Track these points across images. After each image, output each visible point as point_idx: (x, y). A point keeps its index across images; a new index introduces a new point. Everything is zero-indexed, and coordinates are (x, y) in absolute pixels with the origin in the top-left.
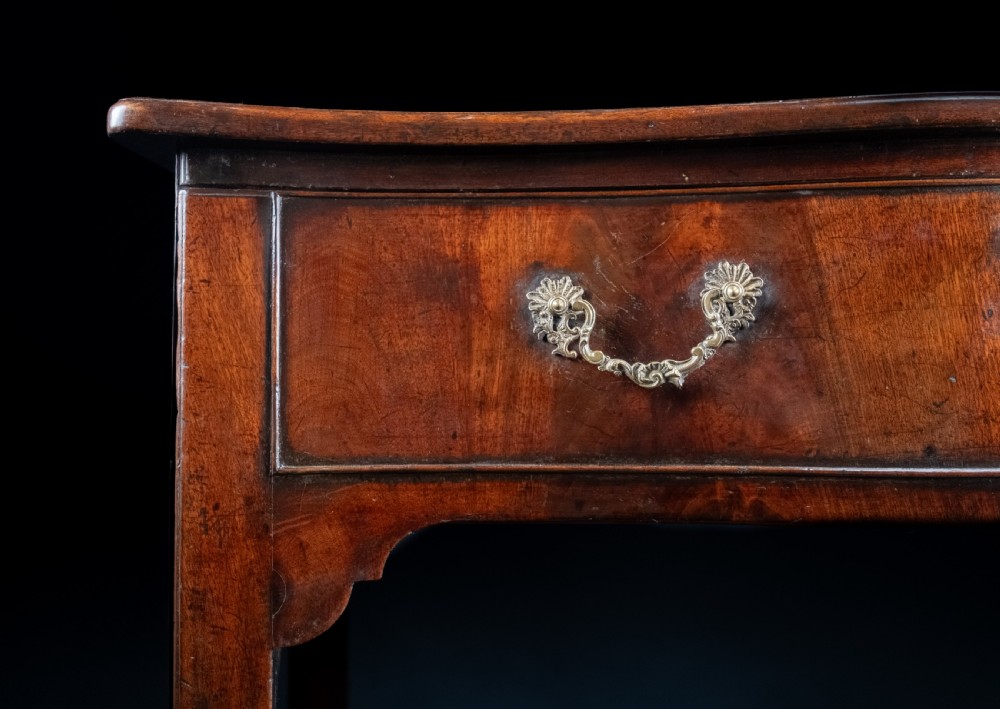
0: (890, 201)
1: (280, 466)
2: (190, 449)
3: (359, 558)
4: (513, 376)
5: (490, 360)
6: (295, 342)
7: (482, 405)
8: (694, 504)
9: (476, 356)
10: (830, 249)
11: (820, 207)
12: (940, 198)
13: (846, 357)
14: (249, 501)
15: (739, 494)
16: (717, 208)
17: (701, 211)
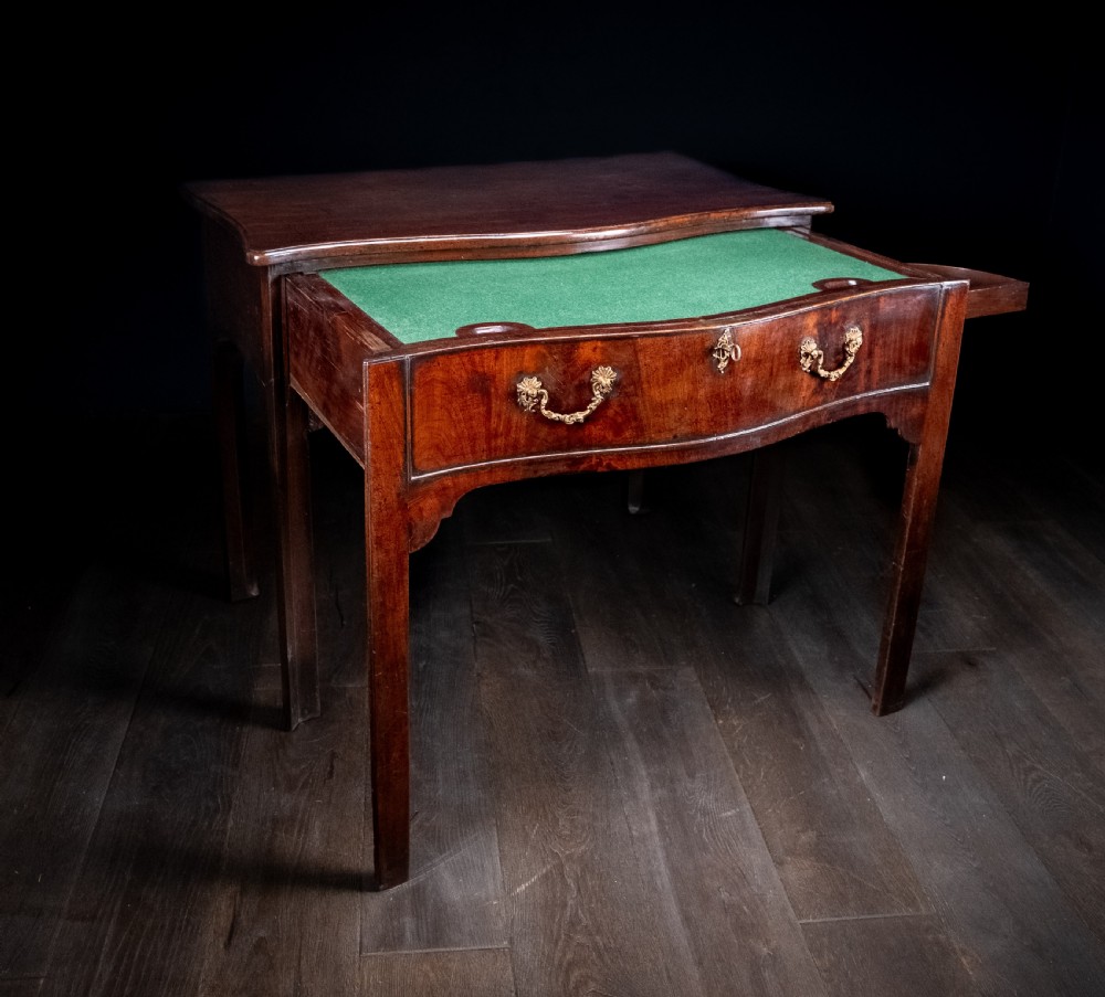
0: (669, 338)
2: (374, 478)
3: (443, 508)
4: (509, 420)
5: (499, 416)
7: (496, 436)
8: (583, 467)
9: (493, 414)
10: (644, 360)
11: (641, 342)
12: (687, 336)
13: (647, 404)
14: (398, 495)
15: (601, 461)
16: (599, 344)
17: (592, 344)
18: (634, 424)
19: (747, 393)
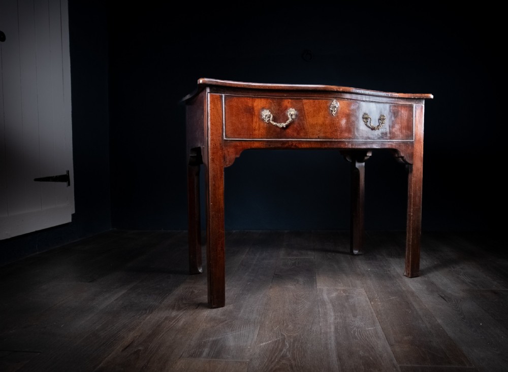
0: (314, 101)
1: (225, 139)
2: (211, 136)
3: (236, 154)
4: (259, 125)
5: (256, 123)
6: (227, 119)
7: (255, 130)
8: (286, 145)
9: (254, 122)
10: (306, 107)
11: (305, 101)
12: (321, 100)
13: (308, 124)
14: (220, 144)
15: (293, 144)
16: (290, 100)
18: (303, 131)
19: (343, 126)
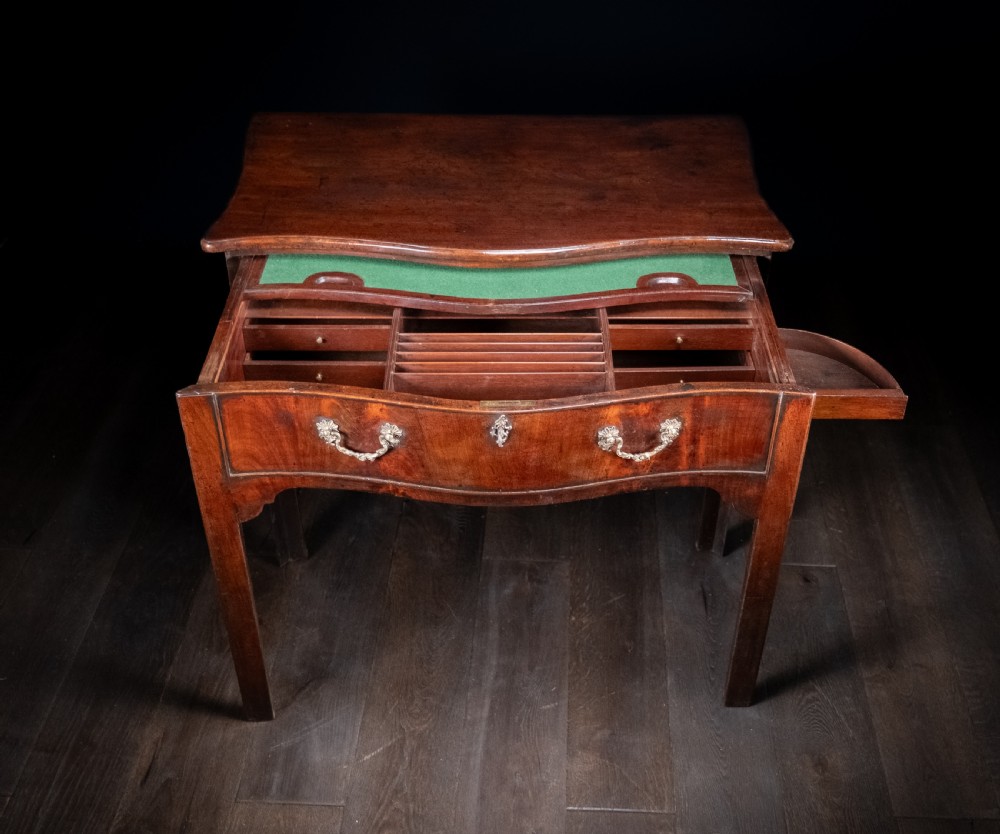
0: (446, 414)
1: (231, 475)
3: (264, 497)
4: (314, 447)
5: (305, 443)
7: (304, 455)
8: (381, 491)
9: (300, 441)
10: (425, 425)
11: (421, 412)
14: (221, 485)
15: (397, 490)
16: (384, 406)
17: (380, 406)
18: (421, 470)
19: (532, 463)
